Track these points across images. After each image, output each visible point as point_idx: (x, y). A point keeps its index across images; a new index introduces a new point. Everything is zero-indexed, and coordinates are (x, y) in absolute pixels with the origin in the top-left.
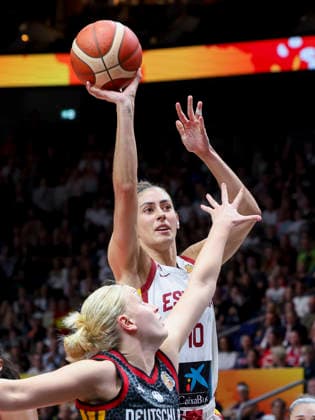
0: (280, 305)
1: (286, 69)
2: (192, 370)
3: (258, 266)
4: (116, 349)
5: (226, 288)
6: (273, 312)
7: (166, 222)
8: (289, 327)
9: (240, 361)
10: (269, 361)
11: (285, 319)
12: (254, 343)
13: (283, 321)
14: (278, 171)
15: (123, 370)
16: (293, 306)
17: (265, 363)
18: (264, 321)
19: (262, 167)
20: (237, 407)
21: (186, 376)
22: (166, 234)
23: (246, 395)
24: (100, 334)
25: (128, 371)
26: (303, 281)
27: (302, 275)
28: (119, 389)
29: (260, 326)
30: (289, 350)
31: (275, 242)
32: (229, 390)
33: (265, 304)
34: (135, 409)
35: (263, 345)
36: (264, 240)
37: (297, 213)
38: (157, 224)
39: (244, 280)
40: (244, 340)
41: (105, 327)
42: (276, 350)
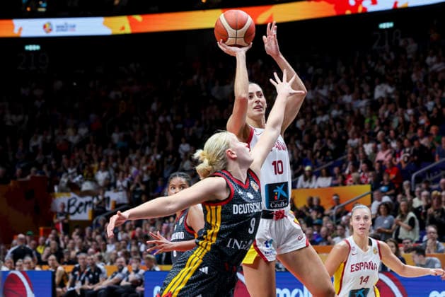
0: (356, 149)
1: (354, 12)
2: (278, 187)
3: (342, 126)
4: (225, 169)
5: (324, 140)
6: (352, 153)
7: (260, 104)
8: (361, 161)
9: (335, 182)
10: (351, 181)
11: (359, 156)
12: (342, 171)
13: (358, 158)
14: (352, 72)
15: (230, 182)
16: (363, 149)
17: (348, 183)
18: (347, 158)
19: (343, 69)
20: (333, 208)
21: (275, 191)
22: (260, 111)
23: (338, 201)
24: (216, 161)
25: (233, 182)
26: (368, 134)
27: (368, 131)
28: (228, 194)
29: (344, 161)
30: (362, 174)
31: (352, 112)
32: (328, 199)
33: (347, 149)
34: (238, 205)
35: (347, 172)
36: (345, 111)
37: (364, 96)
38: (255, 105)
39: (335, 135)
40: (336, 170)
41: (219, 156)
42: (355, 175)
